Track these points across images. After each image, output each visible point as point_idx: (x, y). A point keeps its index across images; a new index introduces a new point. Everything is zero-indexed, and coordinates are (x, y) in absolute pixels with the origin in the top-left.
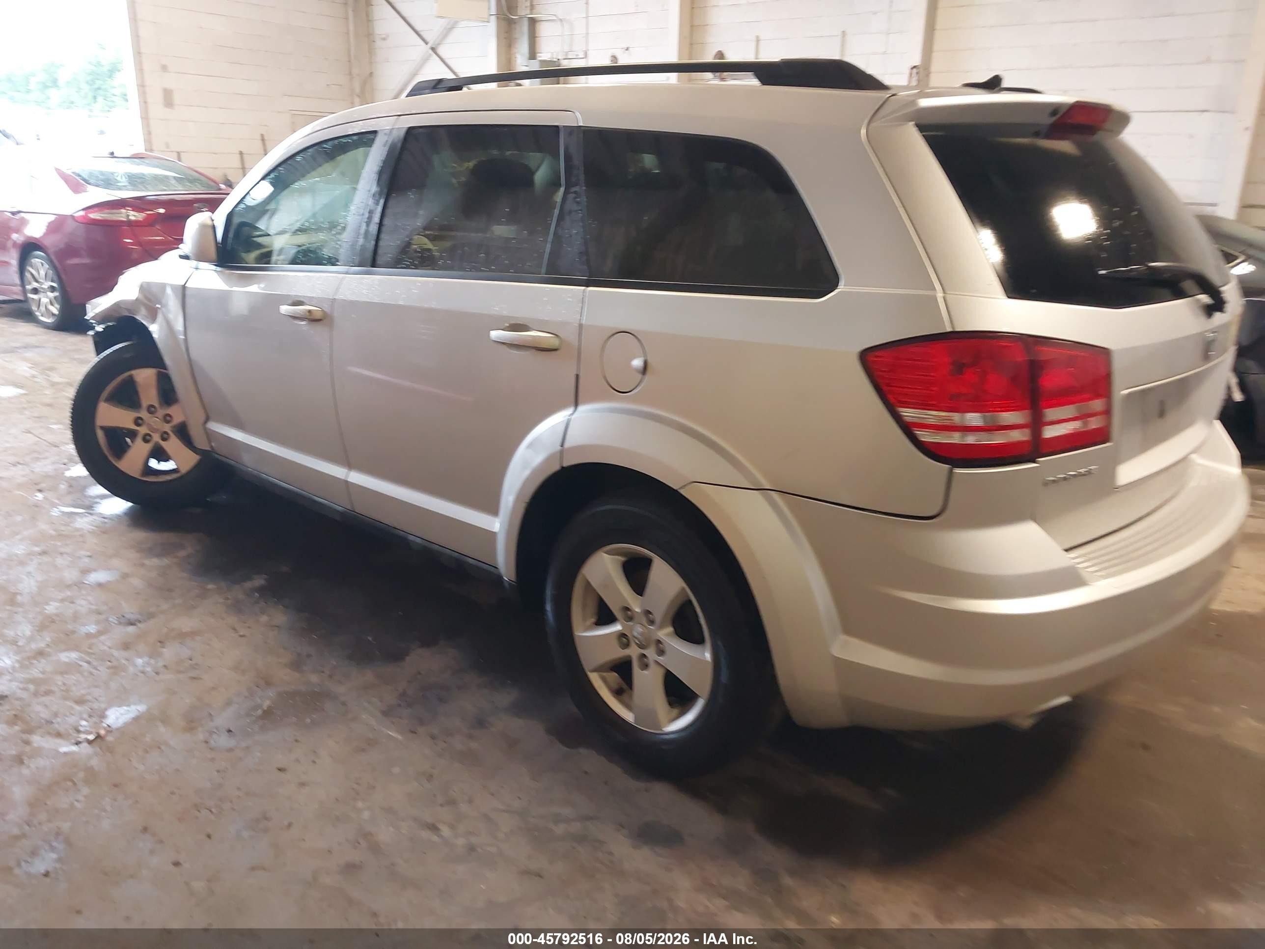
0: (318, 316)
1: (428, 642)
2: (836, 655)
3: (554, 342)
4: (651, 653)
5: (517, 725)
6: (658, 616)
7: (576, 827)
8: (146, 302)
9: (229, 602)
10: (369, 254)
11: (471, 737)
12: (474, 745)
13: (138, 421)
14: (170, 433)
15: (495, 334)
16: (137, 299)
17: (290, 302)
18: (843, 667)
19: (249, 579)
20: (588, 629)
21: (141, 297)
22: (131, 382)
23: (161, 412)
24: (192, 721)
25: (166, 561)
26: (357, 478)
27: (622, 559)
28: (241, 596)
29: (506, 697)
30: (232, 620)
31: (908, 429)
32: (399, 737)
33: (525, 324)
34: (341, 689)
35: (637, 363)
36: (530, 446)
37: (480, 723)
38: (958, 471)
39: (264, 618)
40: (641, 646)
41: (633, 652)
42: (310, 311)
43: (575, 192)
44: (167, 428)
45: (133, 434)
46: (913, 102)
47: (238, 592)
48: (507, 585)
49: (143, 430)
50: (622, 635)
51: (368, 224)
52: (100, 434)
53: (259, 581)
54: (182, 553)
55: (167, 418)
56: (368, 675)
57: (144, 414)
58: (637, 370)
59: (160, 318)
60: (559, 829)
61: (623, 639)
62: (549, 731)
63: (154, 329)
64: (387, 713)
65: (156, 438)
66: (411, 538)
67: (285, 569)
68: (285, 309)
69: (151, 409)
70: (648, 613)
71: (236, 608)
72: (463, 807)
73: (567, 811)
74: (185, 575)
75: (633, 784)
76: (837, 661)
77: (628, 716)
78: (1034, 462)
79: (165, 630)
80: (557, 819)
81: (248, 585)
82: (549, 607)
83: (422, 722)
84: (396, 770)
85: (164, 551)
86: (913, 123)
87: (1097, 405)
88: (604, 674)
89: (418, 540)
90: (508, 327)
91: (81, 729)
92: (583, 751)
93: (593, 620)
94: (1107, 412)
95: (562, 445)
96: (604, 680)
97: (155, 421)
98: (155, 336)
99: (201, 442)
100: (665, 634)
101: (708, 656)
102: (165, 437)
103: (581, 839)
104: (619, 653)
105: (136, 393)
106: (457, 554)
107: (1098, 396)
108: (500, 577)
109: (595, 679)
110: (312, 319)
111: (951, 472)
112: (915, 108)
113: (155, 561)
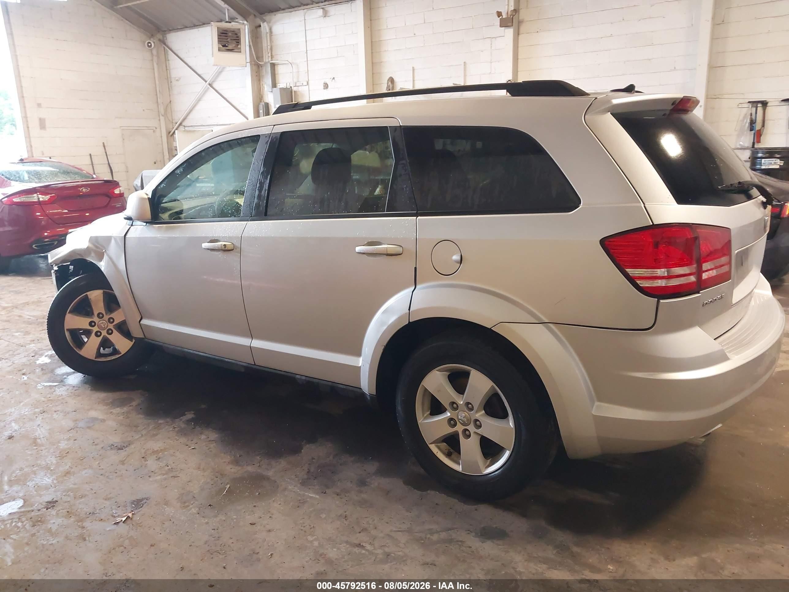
0: (231, 247)
1: (312, 440)
2: (594, 414)
3: (400, 250)
4: (471, 428)
5: (385, 482)
6: (476, 405)
7: (443, 535)
8: (94, 248)
9: (176, 429)
10: (262, 209)
11: (361, 492)
12: (364, 496)
13: (92, 324)
14: (113, 329)
15: (358, 249)
16: (88, 247)
17: (208, 240)
18: (600, 421)
19: (184, 414)
20: (425, 418)
21: (91, 246)
22: (86, 300)
23: (106, 317)
24: (185, 503)
25: (125, 409)
26: (257, 343)
27: (448, 373)
28: (183, 426)
29: (372, 467)
30: (183, 440)
31: (632, 280)
32: (317, 497)
33: (379, 241)
34: (270, 473)
35: (456, 257)
36: (385, 312)
37: (362, 483)
38: (661, 301)
39: (203, 437)
40: (464, 424)
41: (459, 428)
42: (225, 245)
43: (403, 164)
44: (111, 326)
45: (88, 333)
46: (609, 101)
47: (180, 423)
48: (369, 398)
49: (95, 329)
50: (451, 419)
51: (260, 190)
52: (67, 334)
53: (190, 415)
54: (134, 404)
55: (111, 321)
56: (283, 463)
57: (96, 319)
58: (456, 262)
59: (105, 257)
60: (435, 537)
61: (452, 422)
62: (406, 483)
63: (103, 265)
64: (304, 483)
65: (104, 333)
66: (298, 376)
67: (203, 406)
68: (205, 245)
69: (100, 315)
70: (468, 404)
71: (182, 432)
72: (374, 532)
73: (434, 527)
74: (142, 416)
75: (467, 507)
76: (596, 418)
77: (459, 468)
78: (699, 293)
79: (143, 451)
80: (431, 531)
81: (184, 418)
82: (399, 408)
83: (327, 487)
84: (323, 516)
85: (122, 403)
86: (609, 113)
87: (724, 260)
88: (439, 444)
89: (304, 378)
90: (366, 244)
91: (116, 515)
92: (431, 493)
93: (429, 412)
94: (730, 263)
95: (409, 310)
96: (439, 448)
97: (103, 323)
98: (103, 269)
99: (137, 333)
100: (480, 415)
101: (511, 424)
102: (110, 332)
103: (450, 541)
104: (450, 430)
105: (90, 306)
106: (330, 383)
107: (724, 255)
108: (363, 394)
109: (434, 448)
110: (225, 250)
111: (658, 302)
112: (610, 105)
113: (118, 410)
